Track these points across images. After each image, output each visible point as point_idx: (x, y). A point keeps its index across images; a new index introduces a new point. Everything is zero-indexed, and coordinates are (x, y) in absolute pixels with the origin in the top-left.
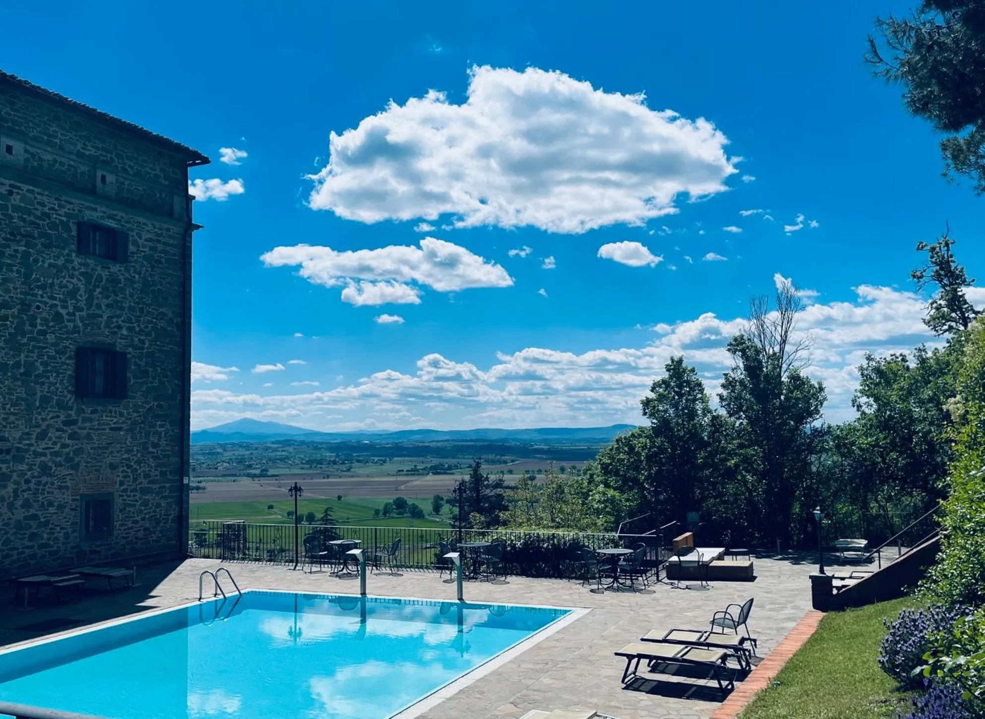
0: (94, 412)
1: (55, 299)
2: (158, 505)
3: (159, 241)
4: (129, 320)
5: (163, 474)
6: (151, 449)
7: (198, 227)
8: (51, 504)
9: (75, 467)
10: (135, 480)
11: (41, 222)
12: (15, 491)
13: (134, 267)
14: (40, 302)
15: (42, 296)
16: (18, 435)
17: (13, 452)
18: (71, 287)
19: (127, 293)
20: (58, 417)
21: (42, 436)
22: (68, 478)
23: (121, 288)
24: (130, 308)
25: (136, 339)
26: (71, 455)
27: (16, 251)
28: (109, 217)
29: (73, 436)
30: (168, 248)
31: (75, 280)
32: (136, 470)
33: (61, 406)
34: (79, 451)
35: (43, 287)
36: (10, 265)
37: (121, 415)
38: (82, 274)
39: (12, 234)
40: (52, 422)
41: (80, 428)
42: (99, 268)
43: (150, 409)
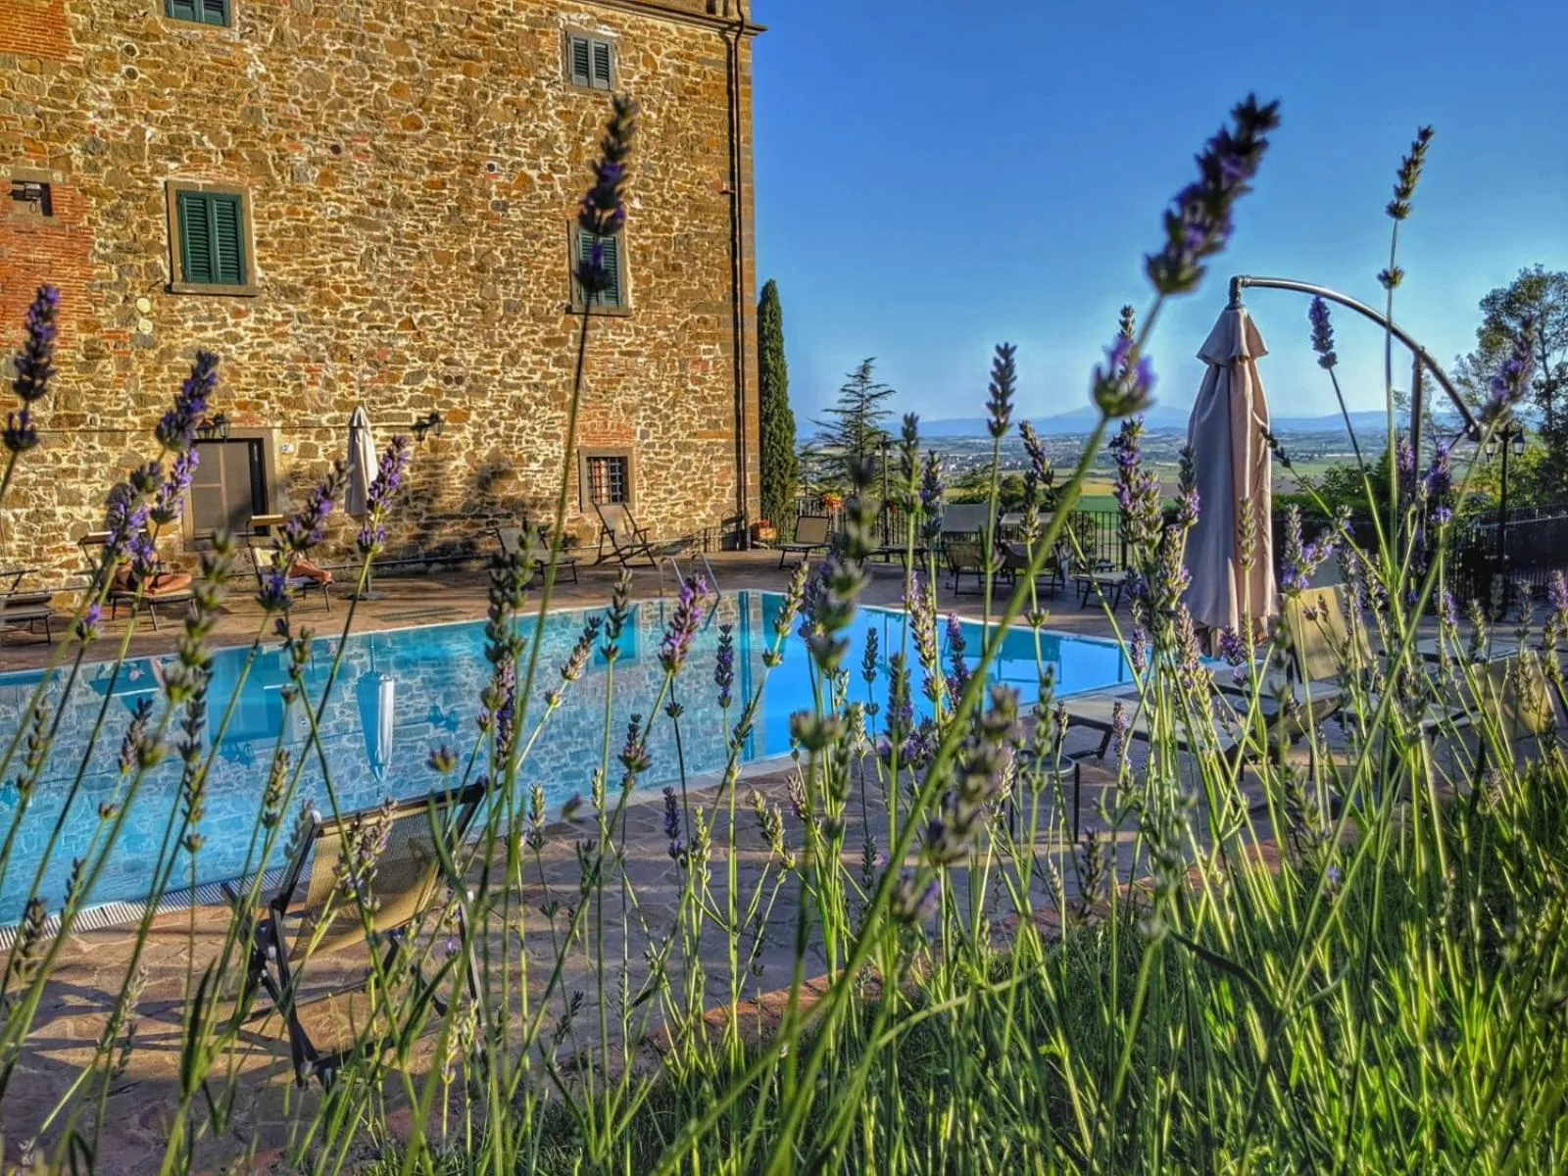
1: (518, 154)
2: (708, 469)
3: (690, 57)
5: (713, 425)
6: (690, 386)
7: (756, 30)
8: (532, 458)
10: (666, 431)
11: (487, 35)
12: (476, 437)
14: (494, 159)
15: (496, 150)
16: (472, 357)
17: (468, 381)
18: (542, 135)
20: (534, 332)
21: (513, 358)
22: (557, 422)
25: (657, 216)
26: (560, 389)
27: (451, 81)
28: (601, 21)
29: (560, 361)
30: (707, 68)
31: (549, 124)
32: (668, 416)
33: (537, 317)
34: (572, 384)
35: (496, 136)
36: (441, 103)
37: (638, 332)
38: (559, 114)
39: (443, 55)
40: (525, 339)
41: (572, 349)
42: (588, 105)
43: (685, 326)
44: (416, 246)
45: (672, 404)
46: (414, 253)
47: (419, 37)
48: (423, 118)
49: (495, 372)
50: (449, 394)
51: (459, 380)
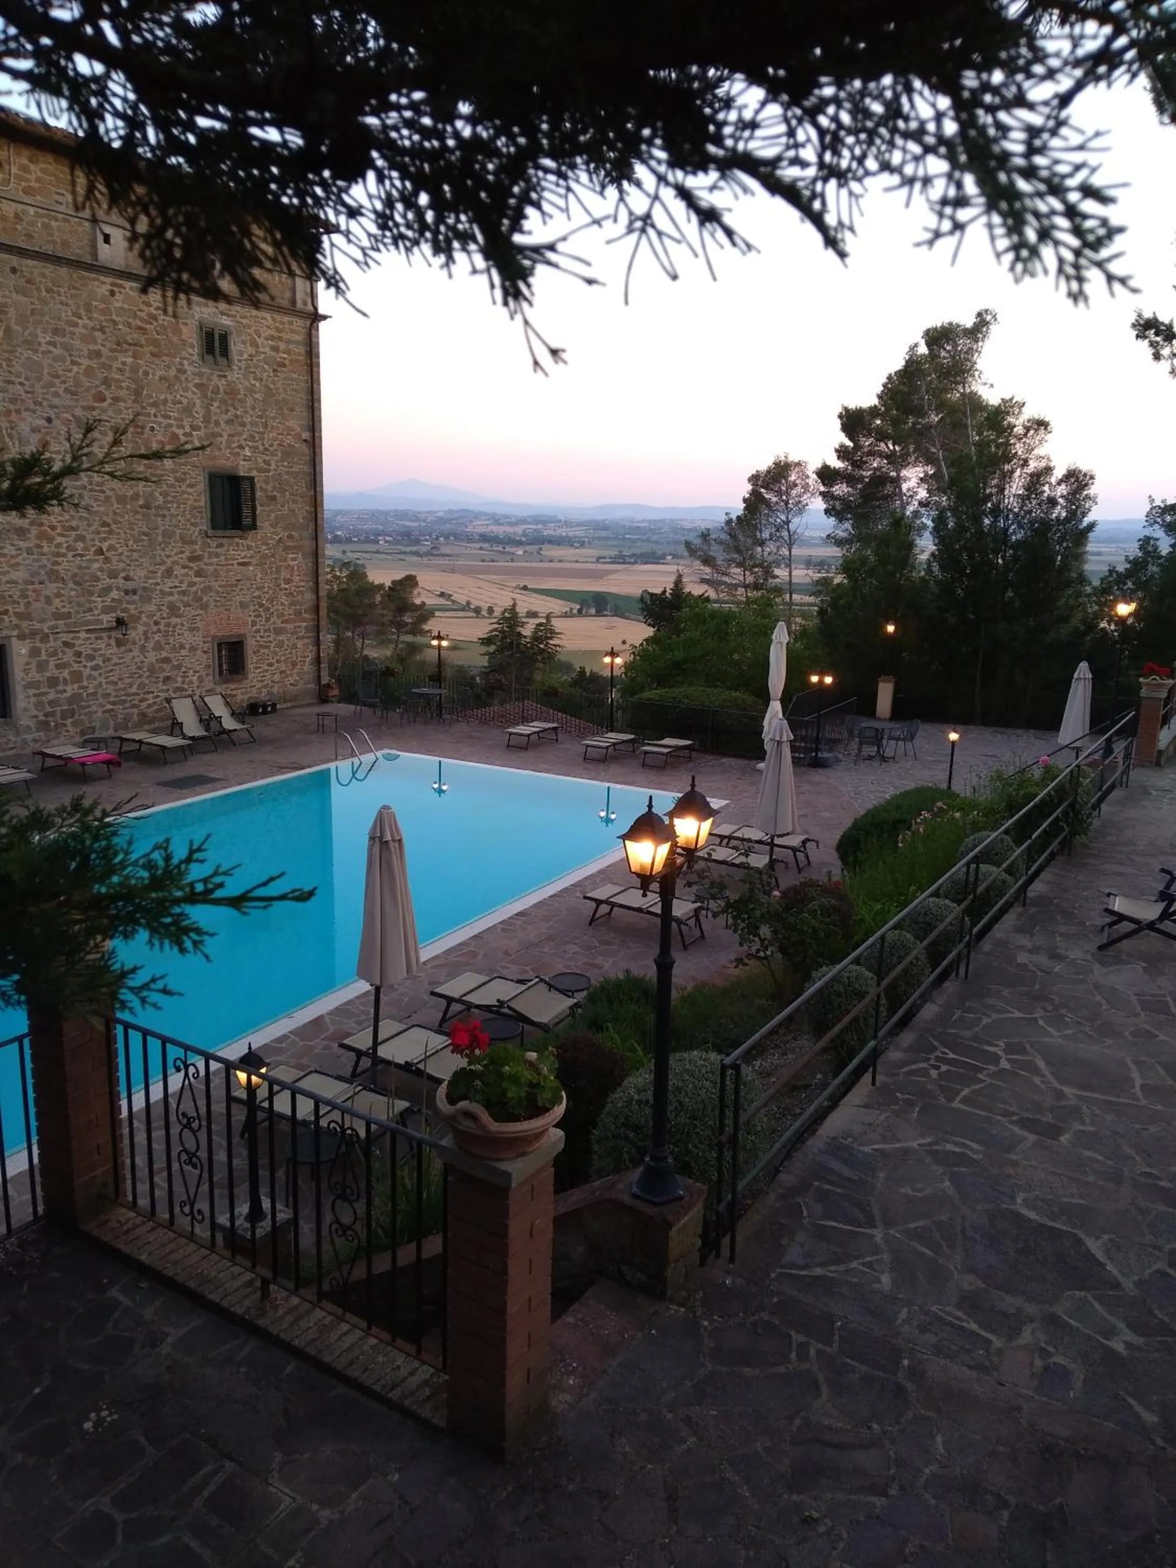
0: (220, 546)
1: (169, 417)
2: (294, 646)
3: (280, 339)
4: (252, 438)
5: (298, 613)
6: (283, 586)
7: (325, 318)
8: (182, 647)
9: (205, 607)
10: (268, 620)
11: (148, 326)
12: (145, 633)
13: (254, 373)
14: (155, 422)
15: (156, 416)
16: (142, 573)
17: (140, 592)
18: (185, 402)
19: (248, 405)
20: (182, 552)
21: (169, 573)
22: (198, 618)
23: (240, 401)
24: (252, 424)
25: (260, 461)
26: (199, 594)
27: (124, 363)
28: (222, 313)
29: (198, 574)
30: (291, 347)
31: (189, 394)
32: (268, 609)
33: (184, 540)
34: (207, 589)
35: (155, 404)
36: (117, 381)
37: (249, 547)
38: (197, 386)
39: (118, 344)
40: (176, 558)
41: (206, 564)
42: (215, 378)
43: (280, 540)
44: (103, 492)
45: (271, 600)
46: (102, 497)
47: (102, 330)
48: (107, 393)
49: (157, 584)
50: (129, 603)
51: (134, 592)
